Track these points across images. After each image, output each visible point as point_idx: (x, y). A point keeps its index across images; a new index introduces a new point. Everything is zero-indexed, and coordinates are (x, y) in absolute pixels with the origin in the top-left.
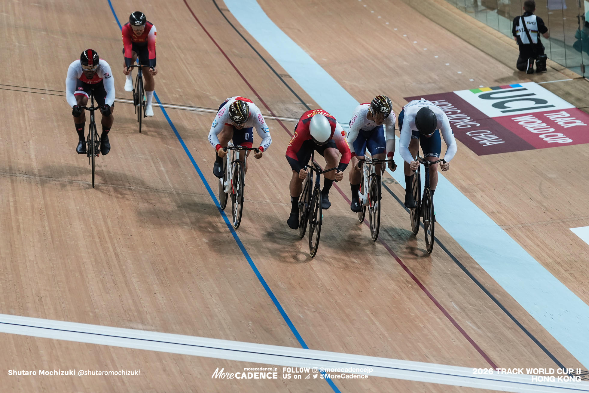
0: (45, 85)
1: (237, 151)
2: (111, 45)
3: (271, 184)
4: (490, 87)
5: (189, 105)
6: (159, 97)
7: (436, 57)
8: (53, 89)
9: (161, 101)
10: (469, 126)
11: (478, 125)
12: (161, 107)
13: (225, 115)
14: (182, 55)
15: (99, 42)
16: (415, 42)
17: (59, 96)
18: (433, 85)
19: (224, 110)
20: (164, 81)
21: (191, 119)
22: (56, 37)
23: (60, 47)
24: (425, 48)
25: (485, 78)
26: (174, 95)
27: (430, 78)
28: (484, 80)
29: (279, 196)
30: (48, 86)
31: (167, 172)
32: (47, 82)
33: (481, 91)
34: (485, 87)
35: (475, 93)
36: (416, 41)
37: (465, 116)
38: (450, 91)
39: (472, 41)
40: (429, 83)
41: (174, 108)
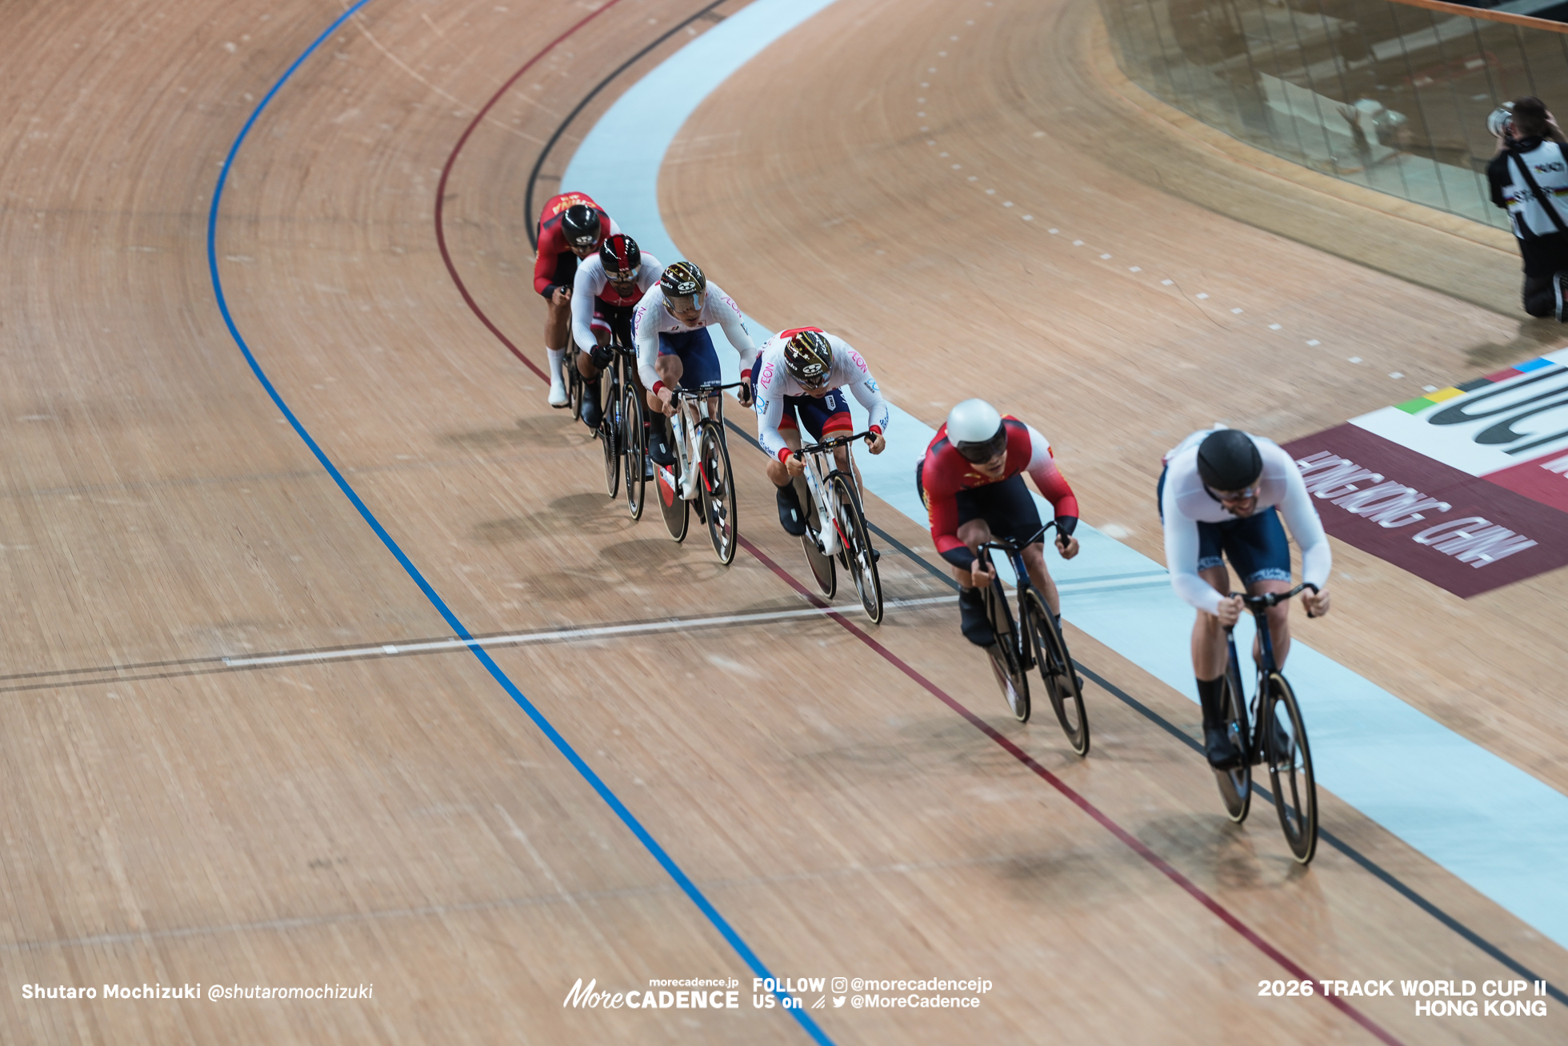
0: (112, 652)
1: (827, 452)
2: (285, 493)
3: (855, 812)
4: (1457, 383)
5: (557, 624)
6: (463, 620)
7: (1275, 327)
8: (138, 661)
9: (470, 630)
10: (1418, 517)
11: (1445, 506)
12: (476, 649)
13: (777, 379)
14: (505, 480)
15: (246, 491)
16: (1202, 296)
17: (159, 680)
18: (1284, 413)
19: (772, 368)
20: (467, 569)
21: (571, 664)
22: (115, 502)
23: (132, 529)
24: (1235, 307)
25: (1437, 363)
26: (506, 605)
27: (1271, 394)
28: (1434, 369)
29: (887, 845)
30: (121, 655)
31: (532, 839)
32: (116, 643)
33: (1431, 403)
34: (1440, 386)
35: (1412, 412)
36: (1205, 291)
37: (1402, 489)
38: (1338, 422)
39: (1373, 258)
40: (1270, 409)
41: (514, 644)
